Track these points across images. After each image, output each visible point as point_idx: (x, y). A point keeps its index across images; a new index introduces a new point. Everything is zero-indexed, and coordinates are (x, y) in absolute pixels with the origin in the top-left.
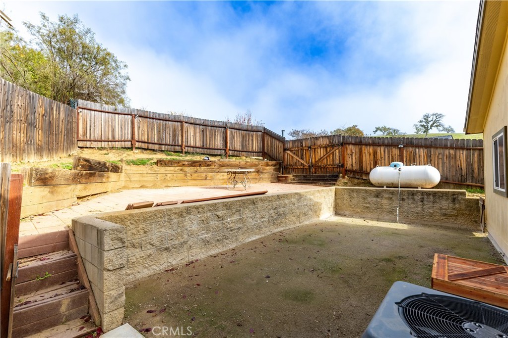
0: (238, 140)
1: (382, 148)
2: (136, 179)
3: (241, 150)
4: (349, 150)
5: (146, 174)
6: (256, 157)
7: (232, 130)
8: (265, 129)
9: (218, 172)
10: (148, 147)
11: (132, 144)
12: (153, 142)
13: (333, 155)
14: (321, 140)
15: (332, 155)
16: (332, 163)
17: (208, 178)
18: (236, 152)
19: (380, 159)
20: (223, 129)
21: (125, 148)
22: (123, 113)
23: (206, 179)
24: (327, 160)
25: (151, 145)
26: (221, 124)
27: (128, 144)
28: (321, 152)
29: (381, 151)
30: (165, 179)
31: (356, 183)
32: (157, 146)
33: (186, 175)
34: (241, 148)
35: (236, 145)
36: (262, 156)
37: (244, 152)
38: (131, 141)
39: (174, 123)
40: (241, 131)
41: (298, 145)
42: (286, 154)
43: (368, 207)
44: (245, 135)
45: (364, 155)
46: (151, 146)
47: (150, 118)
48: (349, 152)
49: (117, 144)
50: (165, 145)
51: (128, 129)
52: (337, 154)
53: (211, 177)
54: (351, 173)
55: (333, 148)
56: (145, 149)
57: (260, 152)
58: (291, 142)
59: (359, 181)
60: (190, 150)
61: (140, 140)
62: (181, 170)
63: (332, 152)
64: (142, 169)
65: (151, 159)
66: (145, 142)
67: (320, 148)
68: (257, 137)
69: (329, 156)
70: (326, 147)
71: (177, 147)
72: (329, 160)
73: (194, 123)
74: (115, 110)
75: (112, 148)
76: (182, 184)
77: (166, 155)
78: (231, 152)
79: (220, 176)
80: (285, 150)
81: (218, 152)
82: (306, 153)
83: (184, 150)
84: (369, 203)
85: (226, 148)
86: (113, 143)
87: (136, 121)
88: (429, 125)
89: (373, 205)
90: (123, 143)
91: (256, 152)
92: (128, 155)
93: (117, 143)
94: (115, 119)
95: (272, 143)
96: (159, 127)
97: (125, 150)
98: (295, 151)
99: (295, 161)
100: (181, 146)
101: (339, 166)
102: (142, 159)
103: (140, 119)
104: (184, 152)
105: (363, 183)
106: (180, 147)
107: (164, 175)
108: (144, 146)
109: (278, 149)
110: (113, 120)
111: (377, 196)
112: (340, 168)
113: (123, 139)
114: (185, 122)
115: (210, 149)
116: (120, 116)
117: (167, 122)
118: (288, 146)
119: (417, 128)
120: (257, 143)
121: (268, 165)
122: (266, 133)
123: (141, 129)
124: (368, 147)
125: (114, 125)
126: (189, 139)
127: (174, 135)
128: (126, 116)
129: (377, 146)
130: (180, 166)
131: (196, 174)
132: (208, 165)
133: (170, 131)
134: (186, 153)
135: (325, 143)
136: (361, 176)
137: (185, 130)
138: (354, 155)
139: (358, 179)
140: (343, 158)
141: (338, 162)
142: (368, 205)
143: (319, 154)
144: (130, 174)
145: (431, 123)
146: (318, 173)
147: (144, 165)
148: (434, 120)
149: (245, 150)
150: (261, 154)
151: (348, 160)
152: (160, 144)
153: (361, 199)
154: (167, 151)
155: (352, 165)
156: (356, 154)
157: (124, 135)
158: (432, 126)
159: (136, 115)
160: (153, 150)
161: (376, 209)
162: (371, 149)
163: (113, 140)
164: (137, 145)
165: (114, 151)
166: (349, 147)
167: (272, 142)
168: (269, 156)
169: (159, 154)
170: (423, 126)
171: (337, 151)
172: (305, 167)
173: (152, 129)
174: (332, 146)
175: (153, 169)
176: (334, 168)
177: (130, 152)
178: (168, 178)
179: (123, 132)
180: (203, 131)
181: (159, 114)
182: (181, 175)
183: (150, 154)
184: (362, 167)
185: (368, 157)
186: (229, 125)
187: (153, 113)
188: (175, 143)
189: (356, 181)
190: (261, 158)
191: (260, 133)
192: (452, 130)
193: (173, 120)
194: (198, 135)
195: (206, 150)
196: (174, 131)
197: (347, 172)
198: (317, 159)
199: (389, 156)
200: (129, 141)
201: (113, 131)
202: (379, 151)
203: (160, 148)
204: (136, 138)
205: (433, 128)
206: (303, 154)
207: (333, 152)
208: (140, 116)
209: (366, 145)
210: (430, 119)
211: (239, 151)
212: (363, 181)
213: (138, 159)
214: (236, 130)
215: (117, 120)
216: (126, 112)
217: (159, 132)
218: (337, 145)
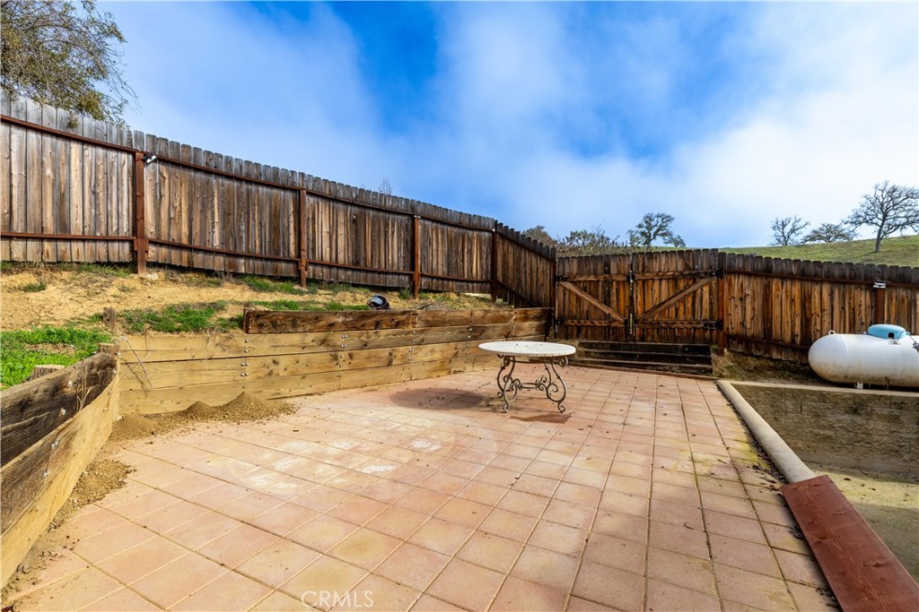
0: (440, 248)
1: (826, 289)
2: (165, 382)
3: (446, 276)
4: (736, 289)
5: (206, 364)
6: (477, 295)
7: (427, 223)
8: (496, 224)
9: (421, 343)
10: (190, 261)
11: (132, 251)
12: (209, 246)
13: (694, 298)
14: (663, 261)
15: (690, 299)
16: (689, 316)
17: (394, 363)
18: (435, 281)
19: (818, 311)
20: (405, 218)
21: (109, 264)
22: (99, 139)
23: (390, 364)
24: (677, 310)
25: (201, 255)
26: (402, 206)
27: (121, 251)
28: (661, 291)
29: (821, 294)
30: (270, 374)
31: (752, 368)
32: (220, 259)
33: (335, 358)
34: (445, 270)
35: (435, 263)
36: (491, 292)
37: (453, 280)
38: (131, 242)
39: (275, 191)
40: (445, 227)
41: (596, 269)
42: (561, 289)
43: (829, 437)
44: (455, 236)
45: (776, 303)
46: (199, 259)
47: (197, 169)
48: (736, 292)
49: (78, 251)
50: (247, 257)
51: (119, 200)
52: (706, 296)
53: (404, 357)
54: (740, 342)
55: (694, 282)
56: (181, 269)
57: (487, 282)
58: (575, 262)
59: (758, 363)
60: (321, 273)
61: (164, 238)
62: (323, 342)
63: (691, 290)
64: (191, 344)
65: (217, 307)
66: (180, 247)
67: (660, 280)
68: (481, 244)
69: (683, 301)
70: (674, 279)
71: (283, 265)
72: (682, 308)
73: (331, 196)
74: (71, 125)
75: (58, 265)
76: (322, 385)
77: (253, 287)
78: (424, 280)
79: (424, 354)
80: (556, 279)
81: (393, 281)
82: (618, 290)
83: (305, 274)
84: (831, 427)
85: (413, 267)
86: (62, 246)
87: (148, 173)
88: (652, 232)
89: (842, 432)
90: (101, 247)
91: (477, 282)
92: (123, 289)
93: (77, 246)
94: (69, 157)
95: (517, 261)
96: (226, 202)
97: (108, 270)
98: (587, 285)
99: (586, 309)
100: (296, 263)
101: (711, 325)
102: (187, 306)
103: (163, 168)
104: (304, 281)
105: (770, 368)
106: (291, 266)
107: (269, 360)
108: (175, 257)
109: (534, 275)
110: (61, 163)
111: (855, 411)
112: (712, 331)
113: (101, 233)
114: (309, 193)
115: (374, 272)
116: (90, 151)
117: (253, 188)
118: (567, 270)
119: (632, 236)
120: (481, 259)
121: (526, 319)
122: (502, 234)
123: (165, 201)
124: (789, 283)
125: (63, 178)
126: (318, 244)
127: (275, 229)
128: (113, 154)
129: (812, 281)
130: (320, 330)
131: (365, 353)
132: (397, 325)
133: (260, 212)
134: (309, 281)
135: (673, 268)
136: (768, 351)
137: (306, 214)
138: (749, 300)
139: (758, 357)
140: (721, 308)
141: (706, 315)
142: (828, 433)
143: (656, 295)
144: (146, 367)
145: (655, 229)
146: (649, 339)
147: (197, 330)
148: (659, 224)
149: (455, 276)
150: (488, 286)
151: (731, 309)
152: (228, 255)
153: (808, 417)
154: (253, 275)
155: (742, 324)
156: (753, 299)
157: (103, 218)
158: (656, 234)
159: (147, 156)
160: (210, 273)
161: (851, 442)
162: (796, 289)
163: (60, 235)
164: (152, 253)
165: (65, 275)
166: (736, 282)
167: (520, 258)
168: (512, 292)
169: (228, 284)
170: (643, 233)
171: (706, 289)
172: (614, 325)
173: (207, 206)
174: (694, 276)
175: (229, 343)
176: (695, 329)
177: (131, 281)
178: (280, 370)
179: (102, 207)
180: (354, 221)
181: (229, 161)
182: (322, 357)
183: (199, 284)
184: (770, 329)
185: (786, 306)
186: (419, 210)
187: (209, 153)
188: (278, 253)
189: (752, 362)
190: (488, 296)
191: (486, 234)
192: (682, 242)
193: (272, 182)
194: (341, 230)
195: (363, 274)
196: (275, 216)
197: (730, 339)
198: (649, 306)
199: (843, 308)
200: (123, 241)
201: (62, 201)
202: (816, 294)
203: (235, 266)
204: (150, 229)
205: (657, 237)
206: (609, 291)
207: (694, 292)
208: (162, 160)
209: (784, 277)
210: (653, 223)
211: (443, 279)
212: (771, 364)
213: (171, 308)
214: (435, 224)
215: (75, 163)
216: (113, 140)
217: (226, 215)
218: (706, 273)
